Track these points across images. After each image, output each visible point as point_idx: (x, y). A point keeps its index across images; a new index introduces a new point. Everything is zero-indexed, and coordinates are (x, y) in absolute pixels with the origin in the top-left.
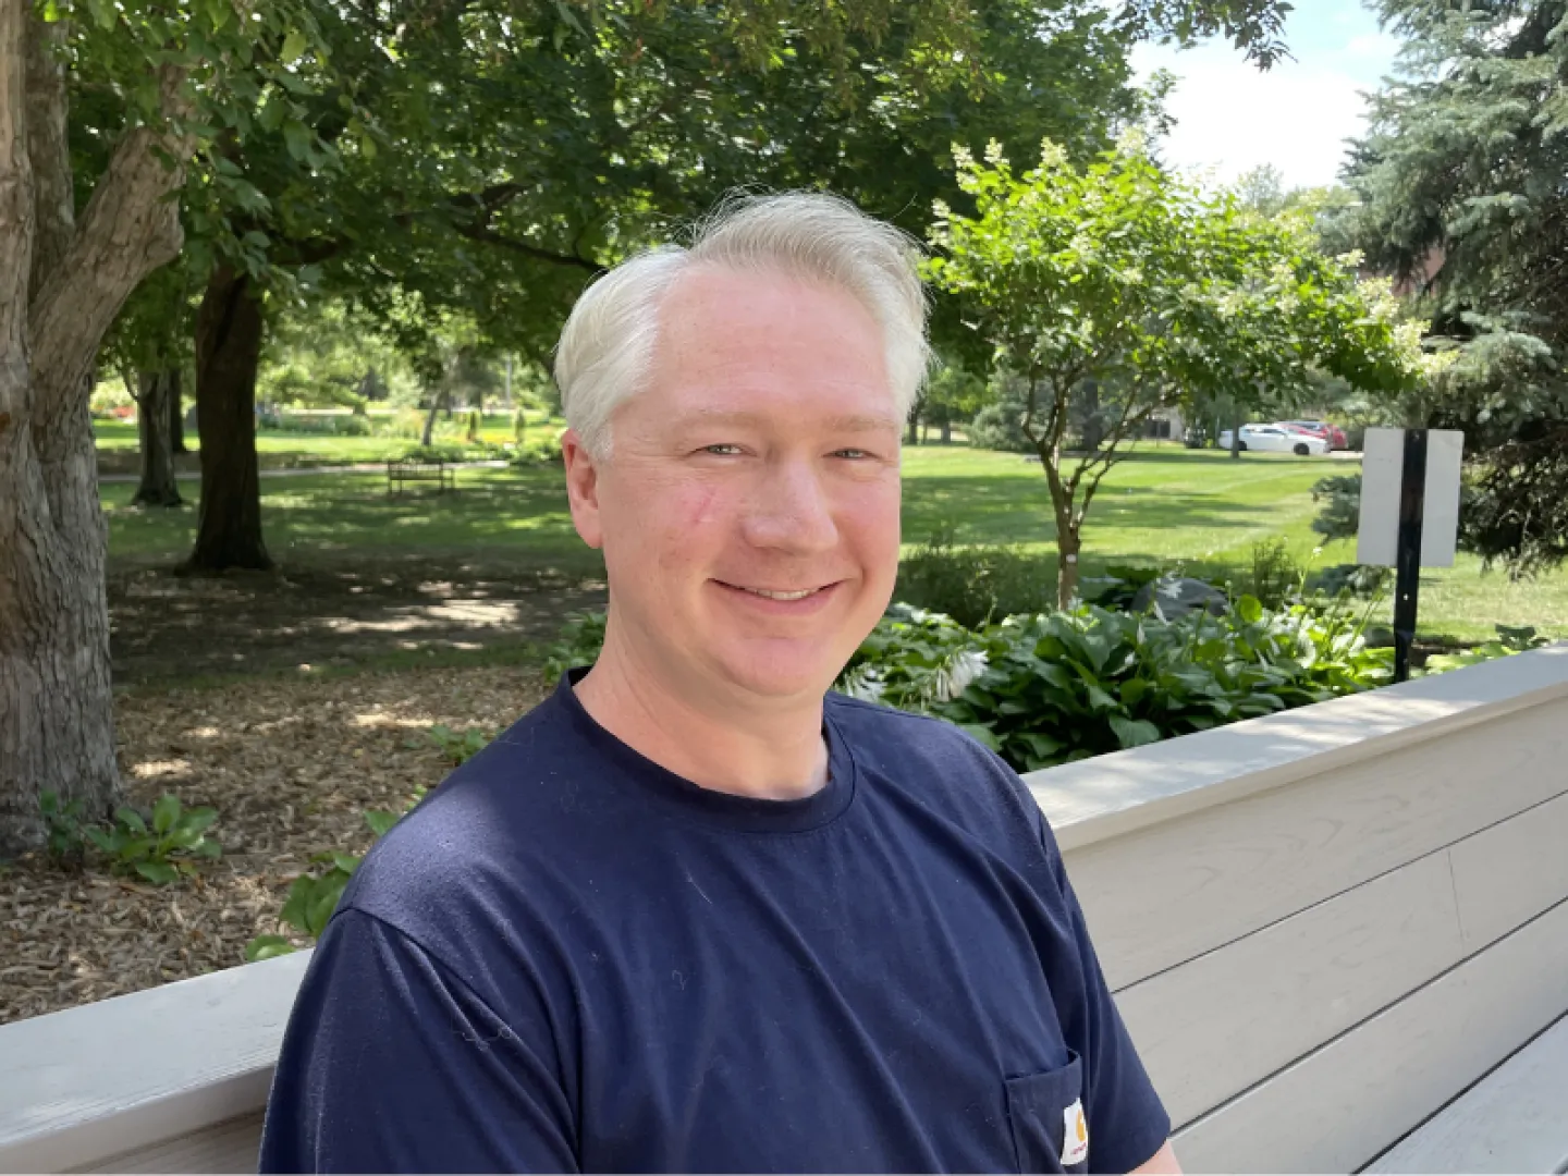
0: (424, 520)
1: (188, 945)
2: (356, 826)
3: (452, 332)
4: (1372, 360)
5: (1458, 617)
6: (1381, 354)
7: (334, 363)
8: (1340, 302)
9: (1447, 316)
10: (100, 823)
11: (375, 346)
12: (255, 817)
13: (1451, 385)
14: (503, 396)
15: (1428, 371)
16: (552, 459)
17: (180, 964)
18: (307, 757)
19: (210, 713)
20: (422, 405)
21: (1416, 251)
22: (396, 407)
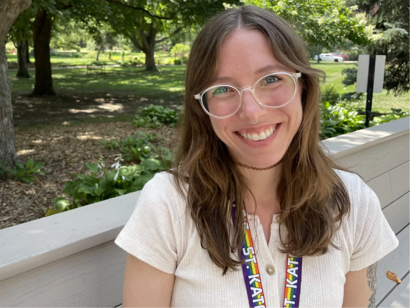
0: (96, 81)
1: (37, 200)
2: (82, 166)
3: (105, 29)
4: (359, 36)
5: (379, 106)
6: (362, 34)
7: (71, 38)
8: (351, 20)
9: (379, 24)
10: (11, 166)
11: (82, 33)
12: (54, 164)
13: (380, 43)
14: (118, 47)
15: (374, 39)
16: (132, 65)
17: (35, 205)
18: (68, 147)
19: (40, 135)
20: (96, 49)
21: (371, 5)
22: (89, 50)
